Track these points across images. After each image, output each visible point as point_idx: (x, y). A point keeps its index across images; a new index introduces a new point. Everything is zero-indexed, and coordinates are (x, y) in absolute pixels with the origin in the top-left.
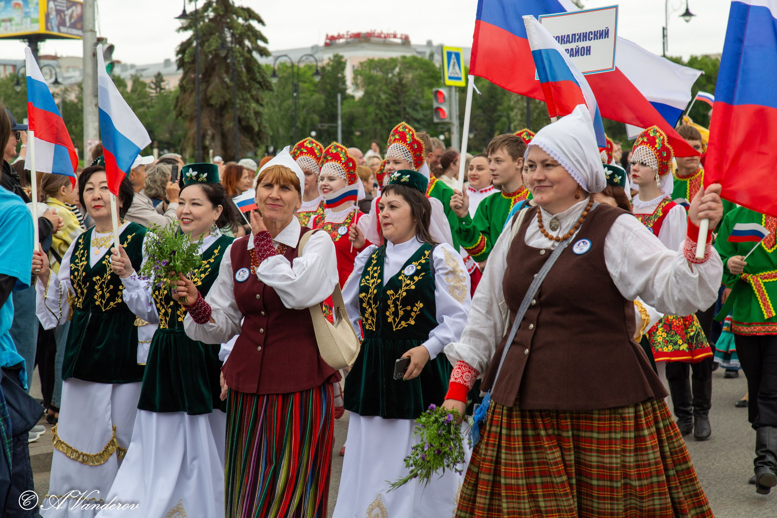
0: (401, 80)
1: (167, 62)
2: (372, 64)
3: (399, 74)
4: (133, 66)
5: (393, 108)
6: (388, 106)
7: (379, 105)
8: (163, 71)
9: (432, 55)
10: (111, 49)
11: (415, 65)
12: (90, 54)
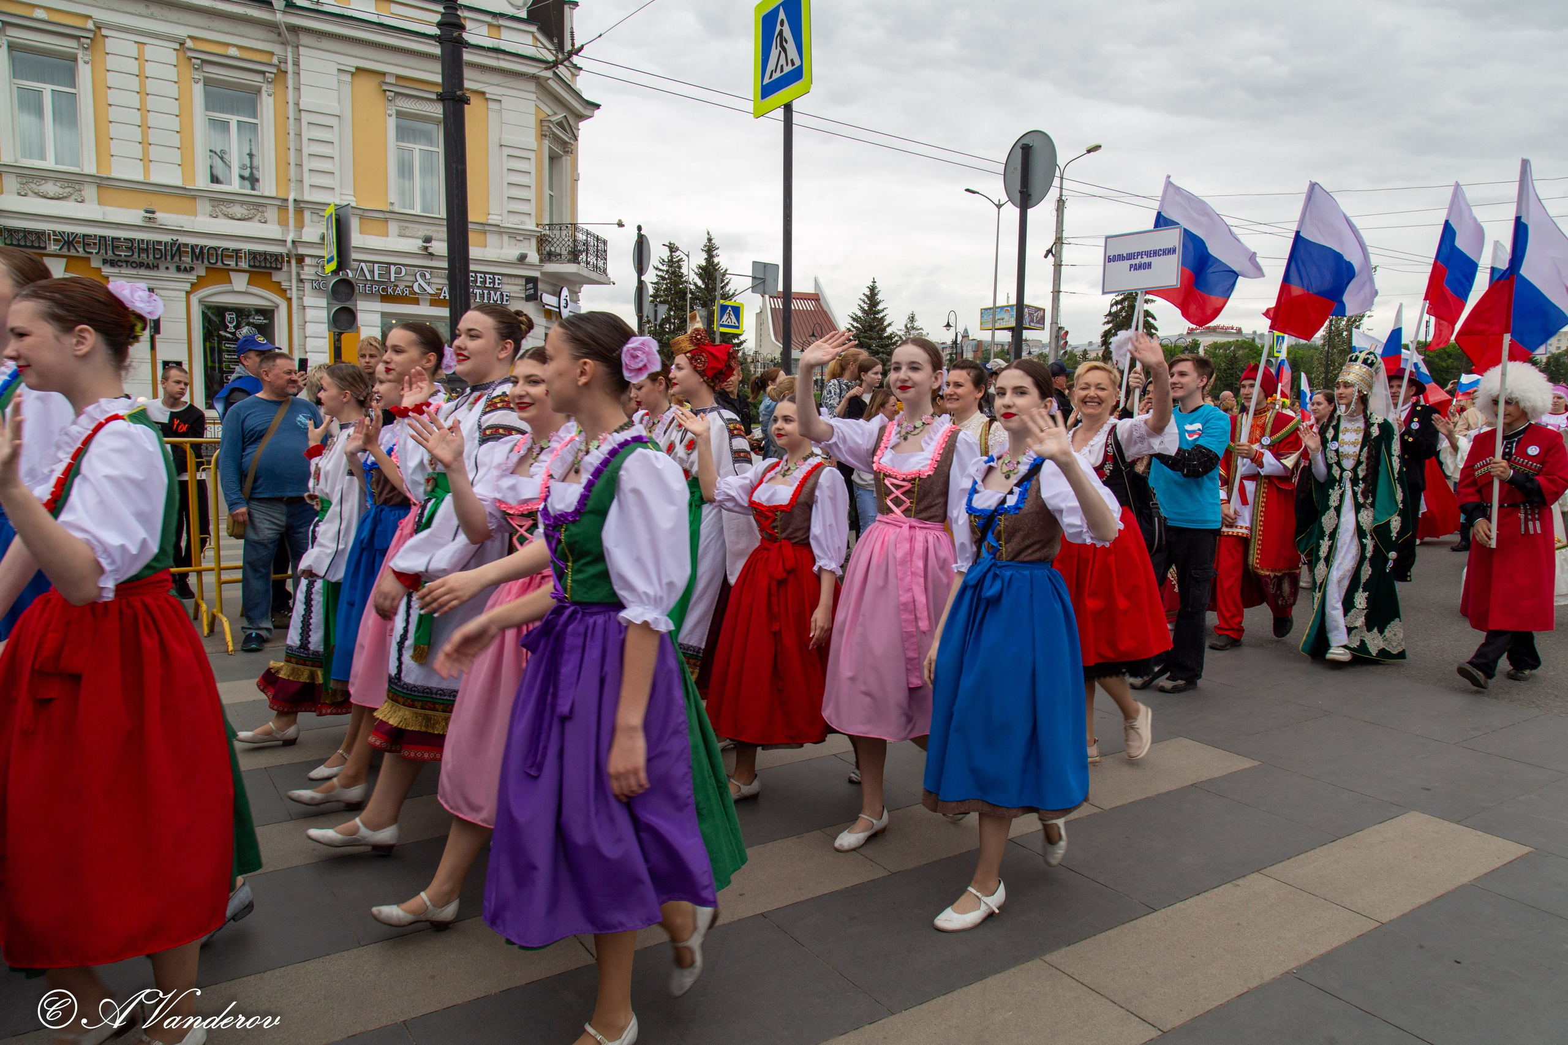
0: (1234, 355)
1: (1090, 343)
2: (1216, 346)
3: (1234, 351)
4: (1070, 346)
5: (1228, 371)
6: (1225, 370)
7: (1219, 370)
8: (1088, 349)
9: (1253, 340)
10: (1067, 333)
11: (1245, 345)
12: (1054, 336)
